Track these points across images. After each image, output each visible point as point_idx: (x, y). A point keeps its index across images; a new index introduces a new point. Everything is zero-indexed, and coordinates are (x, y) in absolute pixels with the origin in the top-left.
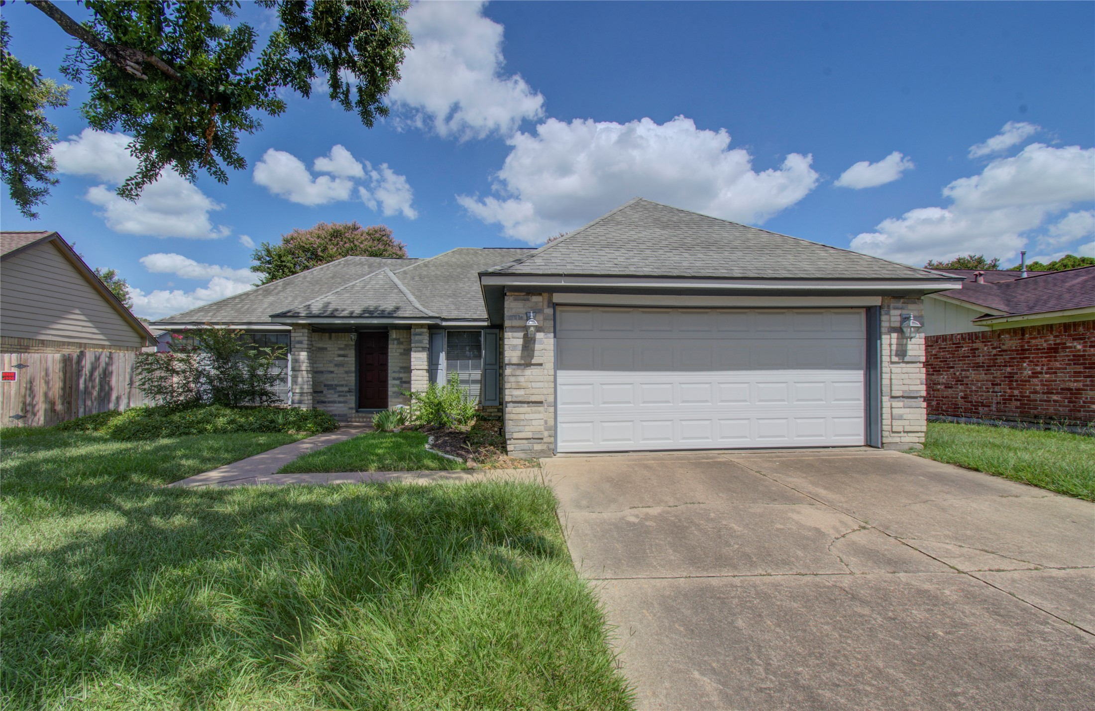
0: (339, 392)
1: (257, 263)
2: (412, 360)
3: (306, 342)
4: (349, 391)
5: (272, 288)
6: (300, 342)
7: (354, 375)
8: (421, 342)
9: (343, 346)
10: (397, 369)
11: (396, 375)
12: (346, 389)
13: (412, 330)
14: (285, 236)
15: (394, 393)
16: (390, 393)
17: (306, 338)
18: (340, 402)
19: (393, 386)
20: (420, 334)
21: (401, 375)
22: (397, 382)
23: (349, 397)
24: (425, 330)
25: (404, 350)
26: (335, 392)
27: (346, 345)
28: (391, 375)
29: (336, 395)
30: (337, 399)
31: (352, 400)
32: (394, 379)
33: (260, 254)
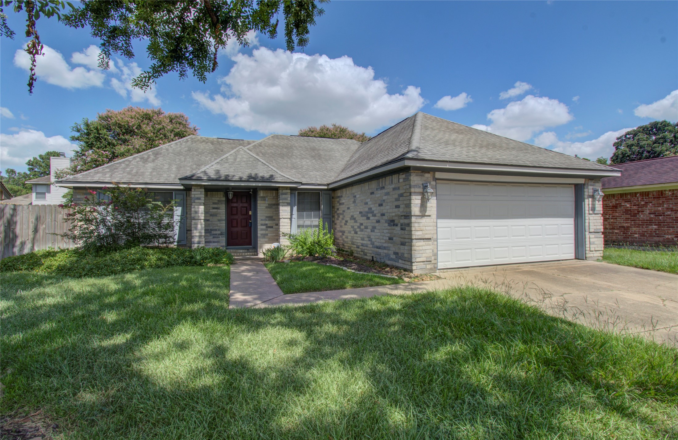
0: (214, 234)
1: (77, 134)
2: (280, 211)
3: (203, 199)
4: (221, 234)
5: (146, 156)
6: (199, 199)
7: (224, 222)
8: (286, 199)
9: (216, 201)
10: (264, 218)
11: (263, 222)
12: (219, 232)
13: (280, 191)
14: (101, 114)
15: (262, 235)
16: (259, 235)
17: (203, 196)
18: (214, 242)
19: (262, 230)
20: (286, 194)
21: (267, 222)
22: (264, 227)
23: (221, 238)
24: (289, 191)
25: (269, 204)
26: (211, 235)
27: (219, 201)
28: (259, 222)
29: (211, 237)
30: (212, 240)
31: (223, 240)
32: (262, 225)
33: (79, 127)
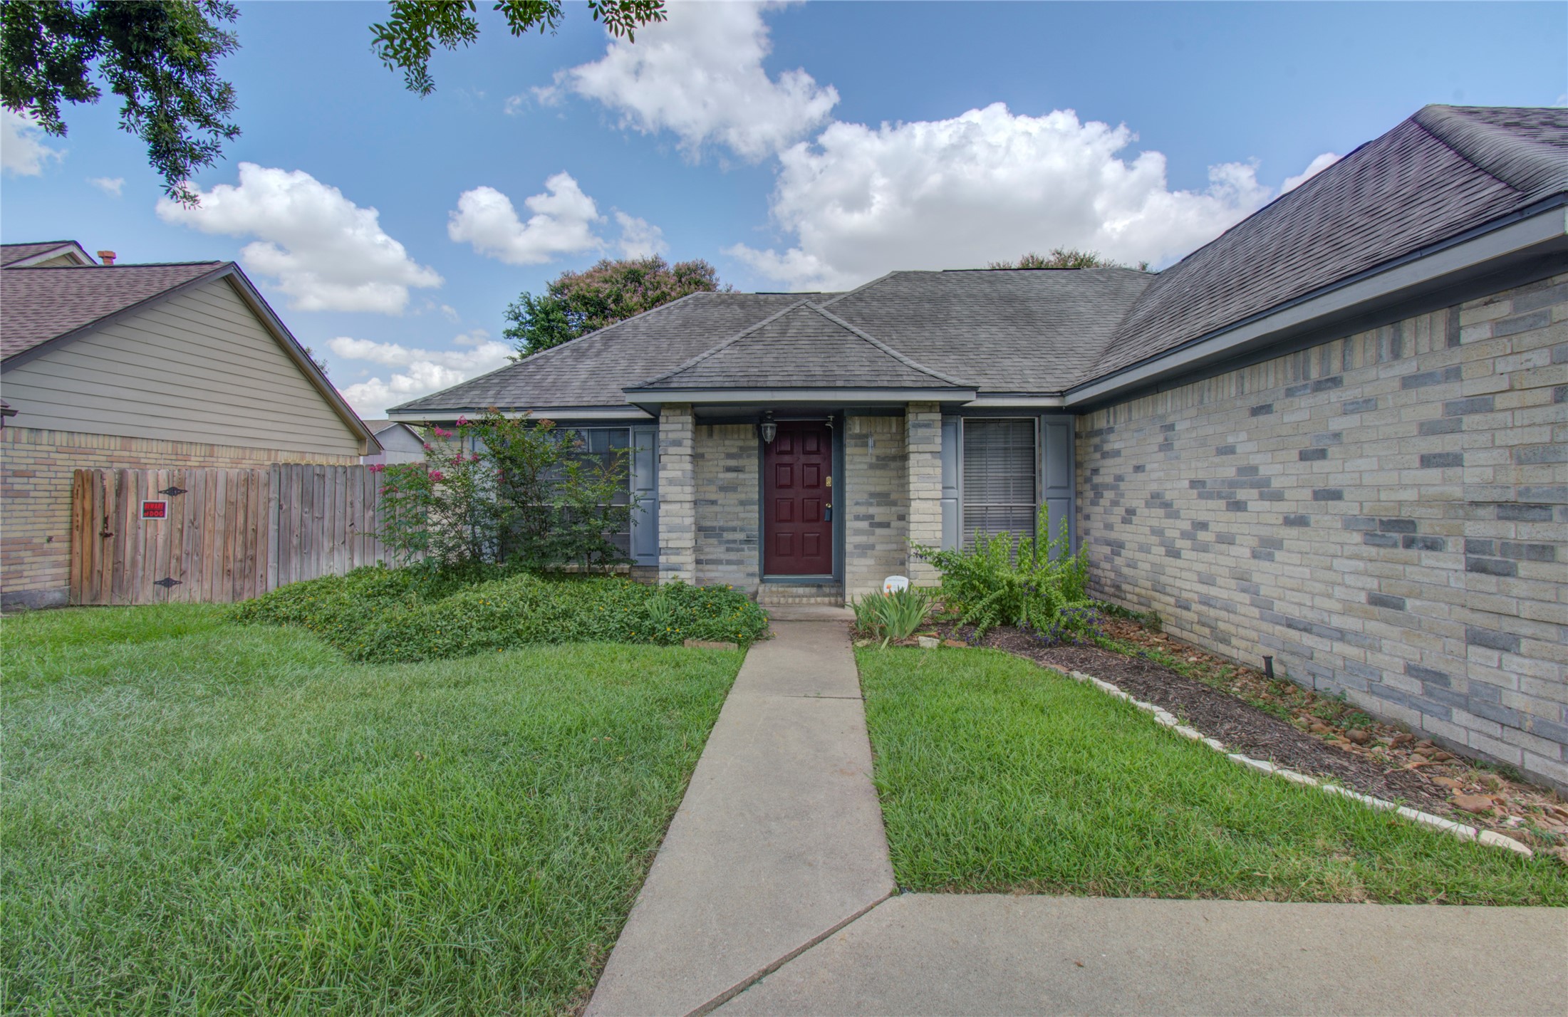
0: (728, 542)
1: (514, 325)
2: (912, 479)
3: (688, 443)
4: (748, 541)
6: (678, 443)
7: (756, 508)
8: (928, 440)
9: (734, 450)
10: (863, 497)
11: (862, 510)
12: (742, 536)
13: (911, 417)
15: (856, 547)
16: (849, 548)
17: (689, 435)
18: (729, 562)
19: (858, 532)
20: (927, 425)
21: (872, 510)
22: (864, 525)
23: (747, 552)
24: (938, 416)
25: (878, 457)
26: (720, 543)
27: (741, 448)
28: (851, 510)
29: (722, 548)
30: (724, 557)
31: (753, 557)
32: (857, 518)
33: (517, 311)
